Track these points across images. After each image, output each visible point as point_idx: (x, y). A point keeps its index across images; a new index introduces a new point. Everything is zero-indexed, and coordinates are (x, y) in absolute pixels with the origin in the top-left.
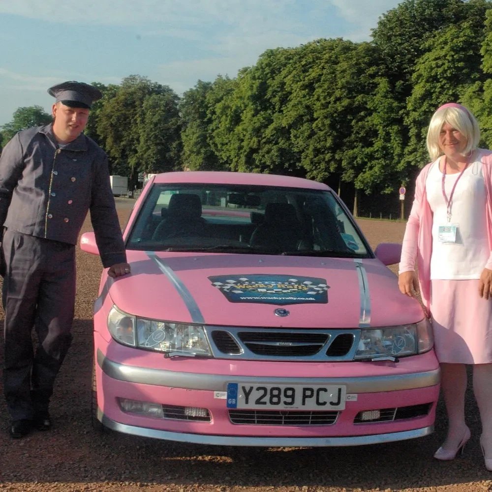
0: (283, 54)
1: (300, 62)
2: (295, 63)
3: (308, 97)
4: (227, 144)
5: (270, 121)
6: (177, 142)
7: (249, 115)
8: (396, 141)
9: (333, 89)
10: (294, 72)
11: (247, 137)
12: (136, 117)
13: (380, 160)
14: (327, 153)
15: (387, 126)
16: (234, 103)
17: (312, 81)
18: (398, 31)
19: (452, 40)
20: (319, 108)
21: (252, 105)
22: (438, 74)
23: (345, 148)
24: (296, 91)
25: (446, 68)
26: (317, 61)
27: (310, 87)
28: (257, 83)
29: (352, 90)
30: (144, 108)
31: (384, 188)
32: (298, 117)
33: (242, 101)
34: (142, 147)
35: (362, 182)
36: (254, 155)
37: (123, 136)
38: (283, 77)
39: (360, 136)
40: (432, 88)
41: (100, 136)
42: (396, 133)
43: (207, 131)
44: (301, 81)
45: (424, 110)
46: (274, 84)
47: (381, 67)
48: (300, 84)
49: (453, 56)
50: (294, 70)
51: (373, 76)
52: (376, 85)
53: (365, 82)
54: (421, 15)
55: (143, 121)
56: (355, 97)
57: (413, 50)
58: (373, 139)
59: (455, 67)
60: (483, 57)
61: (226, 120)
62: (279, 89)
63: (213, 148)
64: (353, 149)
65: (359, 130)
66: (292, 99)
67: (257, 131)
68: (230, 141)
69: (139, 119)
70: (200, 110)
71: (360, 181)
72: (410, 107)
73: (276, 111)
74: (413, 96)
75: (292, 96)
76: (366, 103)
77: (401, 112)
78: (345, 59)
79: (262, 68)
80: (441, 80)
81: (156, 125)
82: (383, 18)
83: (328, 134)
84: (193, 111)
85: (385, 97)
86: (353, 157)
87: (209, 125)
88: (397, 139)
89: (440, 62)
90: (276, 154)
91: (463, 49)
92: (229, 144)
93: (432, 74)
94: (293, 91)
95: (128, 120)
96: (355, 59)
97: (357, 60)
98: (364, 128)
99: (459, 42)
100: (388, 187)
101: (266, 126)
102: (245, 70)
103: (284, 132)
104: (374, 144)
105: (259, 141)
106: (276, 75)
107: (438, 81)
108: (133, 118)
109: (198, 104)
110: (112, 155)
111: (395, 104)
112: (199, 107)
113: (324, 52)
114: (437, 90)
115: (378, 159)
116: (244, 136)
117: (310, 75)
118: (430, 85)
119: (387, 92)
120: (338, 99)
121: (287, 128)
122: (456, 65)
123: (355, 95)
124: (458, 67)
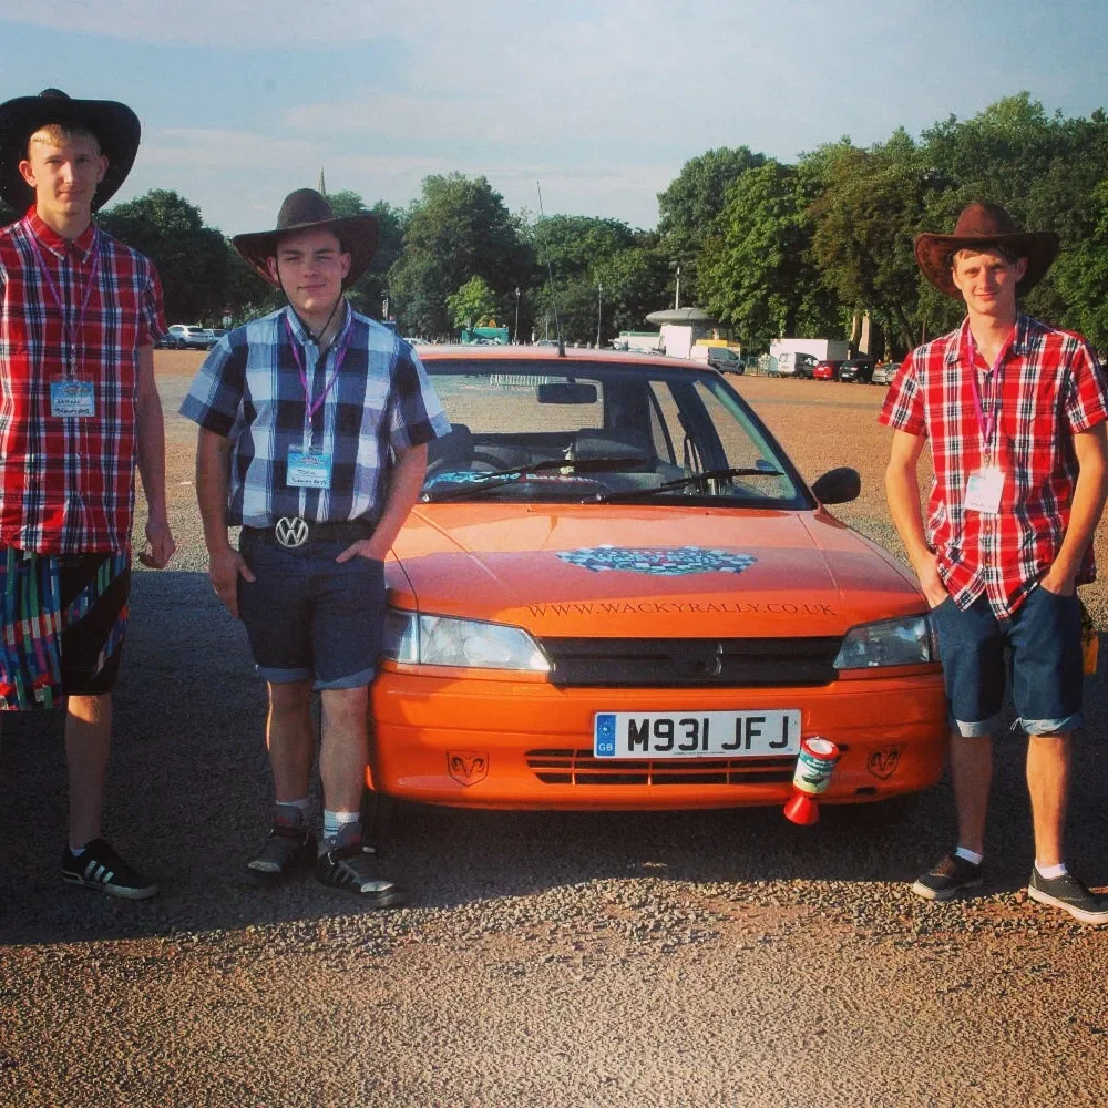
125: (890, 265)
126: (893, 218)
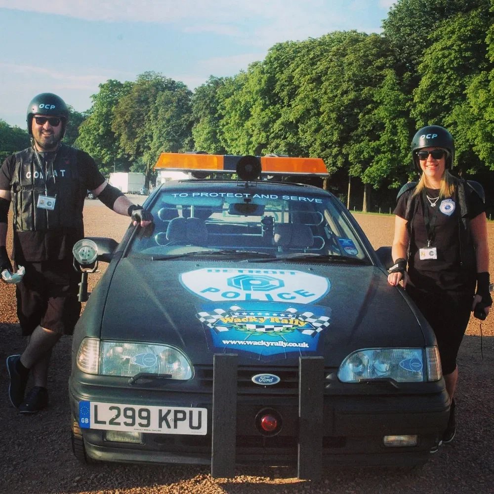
0: (292, 47)
1: (308, 55)
2: (304, 56)
3: (315, 91)
4: (236, 139)
5: (279, 116)
6: (189, 138)
7: (258, 110)
8: (403, 134)
9: (341, 82)
10: (302, 65)
11: (255, 132)
12: (149, 114)
13: (386, 154)
14: (335, 148)
15: (394, 118)
16: (243, 98)
17: (320, 74)
18: (407, 21)
19: (460, 29)
20: (326, 101)
21: (261, 99)
22: (445, 64)
23: (352, 142)
24: (304, 84)
25: (453, 59)
26: (325, 54)
27: (317, 81)
28: (265, 77)
29: (359, 82)
30: (156, 104)
31: (391, 182)
32: (305, 111)
33: (251, 96)
34: (155, 144)
35: (369, 177)
36: (263, 150)
37: (136, 133)
38: (291, 70)
39: (367, 129)
40: (438, 79)
41: (115, 133)
42: (403, 126)
43: (218, 126)
44: (309, 74)
45: (430, 101)
46: (282, 77)
47: (389, 58)
48: (308, 77)
49: (459, 45)
50: (302, 63)
51: (380, 68)
52: (382, 77)
53: (372, 75)
54: (431, 4)
55: (156, 118)
56: (362, 90)
57: (421, 41)
58: (380, 133)
59: (461, 57)
60: (488, 46)
61: (236, 115)
62: (287, 83)
63: (223, 144)
64: (360, 143)
65: (365, 123)
66: (300, 93)
67: (266, 126)
68: (239, 137)
69: (152, 116)
70: (211, 106)
71: (366, 175)
72: (416, 99)
73: (285, 106)
74: (420, 89)
75: (300, 90)
76: (372, 95)
77: (408, 104)
78: (353, 51)
79: (270, 62)
80: (447, 71)
81: (168, 121)
82: (394, 8)
83: (335, 128)
84: (205, 107)
85: (392, 89)
86: (360, 152)
87: (220, 121)
88: (404, 132)
89: (446, 52)
90: (284, 149)
91: (470, 38)
92: (238, 139)
93: (439, 65)
94: (301, 85)
95: (141, 117)
96: (362, 51)
97: (365, 52)
98: (371, 121)
99: (467, 31)
100: (395, 182)
101: (274, 121)
102: (255, 65)
103: (292, 127)
104: (380, 137)
105: (267, 137)
106: (285, 69)
107: (445, 72)
108: (146, 114)
109: (209, 99)
110: (127, 152)
111: (402, 96)
112: (210, 102)
113: (333, 44)
114: (443, 81)
115: (384, 153)
116: (253, 131)
117: (317, 68)
118: (437, 76)
119: (394, 84)
120: (345, 92)
121: (294, 122)
122: (463, 55)
123: (362, 88)
124: (465, 57)
125: (142, 133)
126: (146, 107)
